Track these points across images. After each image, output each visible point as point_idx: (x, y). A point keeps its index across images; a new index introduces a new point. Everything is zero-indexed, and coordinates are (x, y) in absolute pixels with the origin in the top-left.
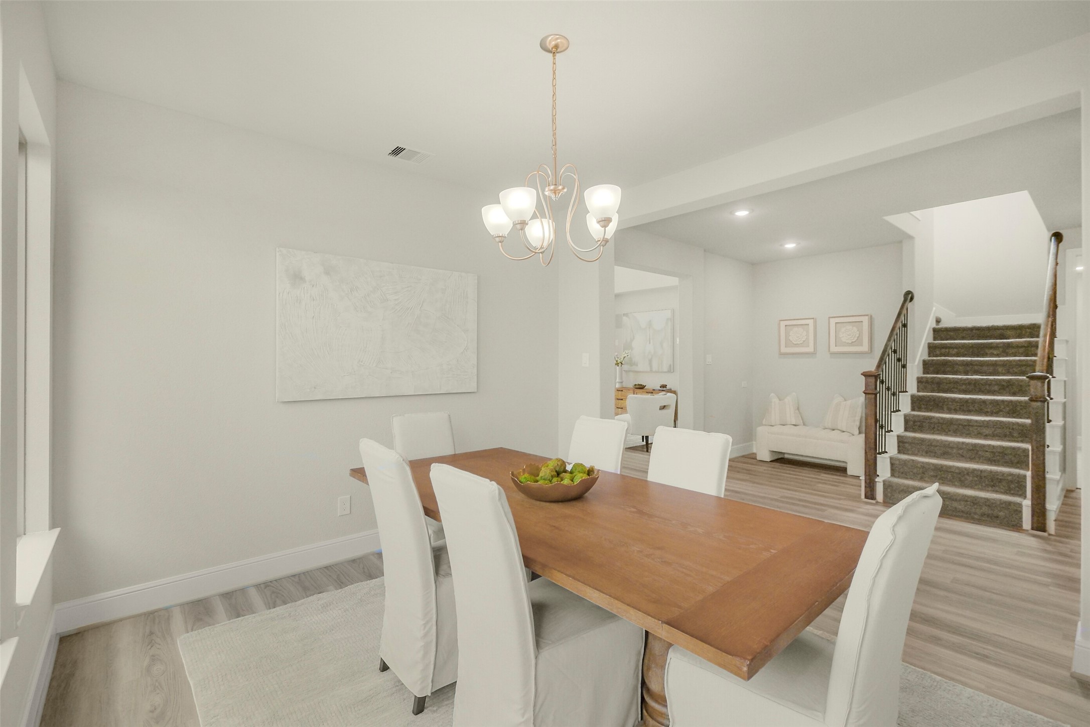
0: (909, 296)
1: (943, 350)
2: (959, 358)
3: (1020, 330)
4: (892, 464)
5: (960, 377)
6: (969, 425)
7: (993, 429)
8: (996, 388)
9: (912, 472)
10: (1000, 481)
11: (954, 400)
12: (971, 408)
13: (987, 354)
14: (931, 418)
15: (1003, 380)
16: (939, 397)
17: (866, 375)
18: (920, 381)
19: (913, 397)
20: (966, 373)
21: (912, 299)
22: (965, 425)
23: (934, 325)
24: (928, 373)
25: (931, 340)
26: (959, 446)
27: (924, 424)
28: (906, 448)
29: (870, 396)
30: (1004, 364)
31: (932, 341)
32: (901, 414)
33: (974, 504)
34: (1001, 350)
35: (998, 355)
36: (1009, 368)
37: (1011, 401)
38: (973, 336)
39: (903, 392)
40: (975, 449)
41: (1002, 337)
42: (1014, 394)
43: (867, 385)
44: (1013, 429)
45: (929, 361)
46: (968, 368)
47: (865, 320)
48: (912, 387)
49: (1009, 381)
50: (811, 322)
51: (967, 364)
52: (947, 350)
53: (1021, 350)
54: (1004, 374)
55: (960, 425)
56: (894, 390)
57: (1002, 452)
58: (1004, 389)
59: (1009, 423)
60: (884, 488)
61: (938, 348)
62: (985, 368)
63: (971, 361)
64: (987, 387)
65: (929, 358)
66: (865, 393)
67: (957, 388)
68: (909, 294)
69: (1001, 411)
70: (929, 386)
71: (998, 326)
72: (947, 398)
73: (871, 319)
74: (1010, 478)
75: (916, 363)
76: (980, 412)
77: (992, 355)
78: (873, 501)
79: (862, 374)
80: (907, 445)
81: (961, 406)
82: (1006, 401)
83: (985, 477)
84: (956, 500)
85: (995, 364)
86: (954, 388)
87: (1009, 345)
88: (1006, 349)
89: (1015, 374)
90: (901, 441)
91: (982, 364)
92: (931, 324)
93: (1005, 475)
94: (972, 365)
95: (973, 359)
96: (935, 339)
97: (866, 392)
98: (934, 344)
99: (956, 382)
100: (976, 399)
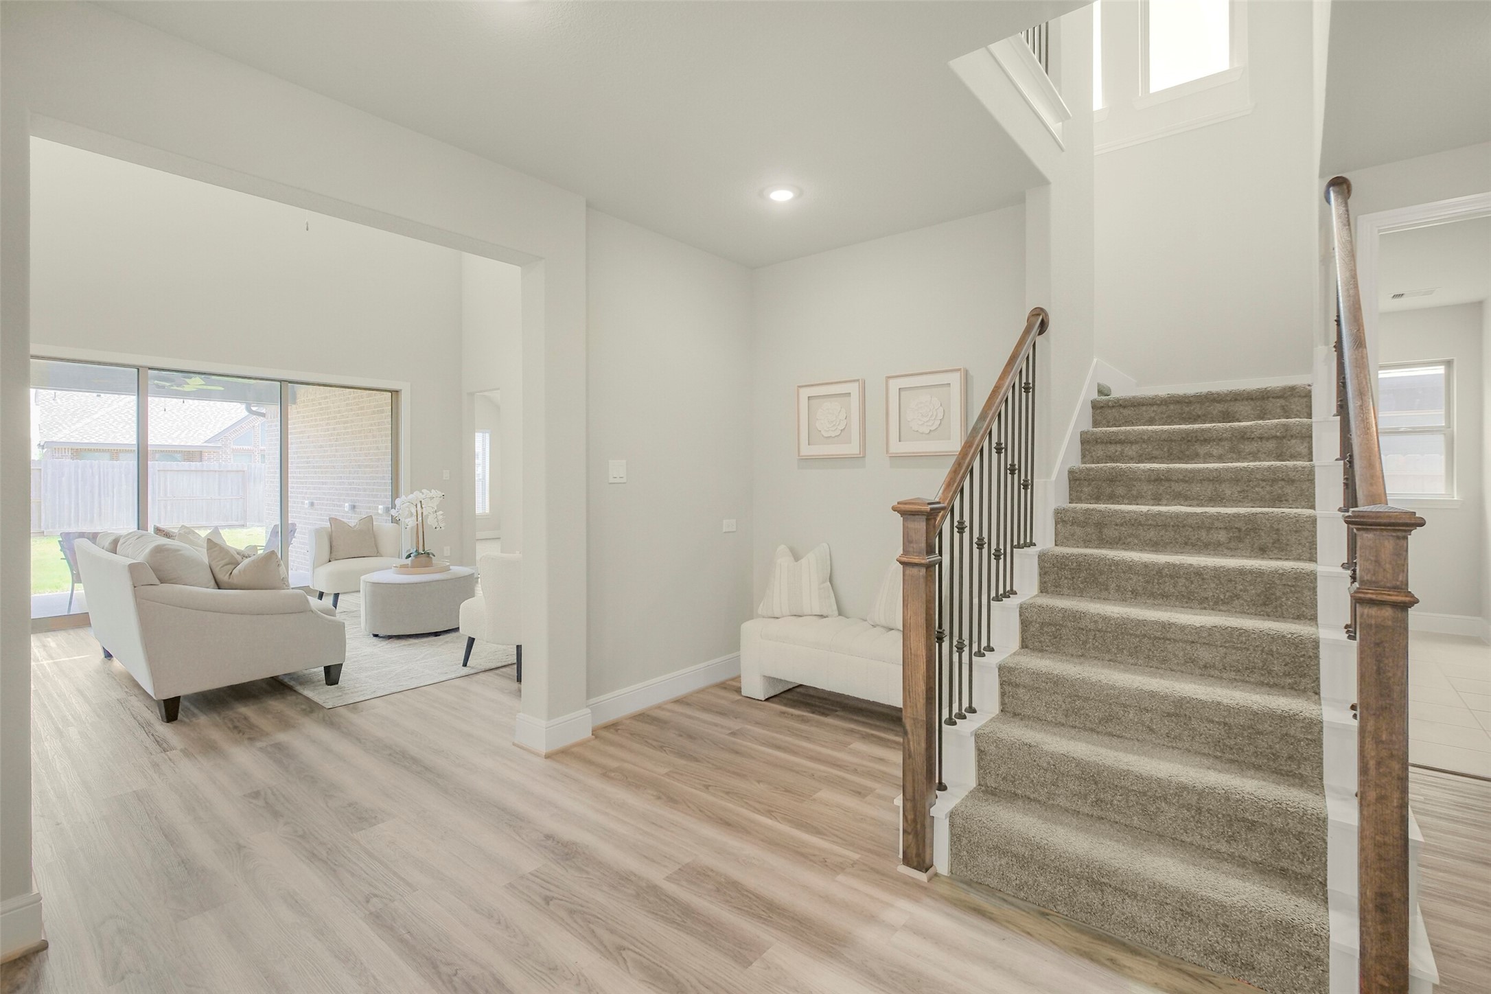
0: (1040, 322)
1: (1112, 448)
2: (1141, 466)
3: (1261, 401)
4: (981, 753)
5: (1144, 508)
6: (1166, 639)
7: (1223, 650)
8: (1222, 536)
9: (1028, 777)
10: (1252, 826)
11: (1130, 568)
12: (1169, 588)
13: (1197, 455)
14: (1076, 616)
15: (1237, 516)
16: (1102, 559)
17: (907, 513)
18: (1061, 518)
19: (1042, 557)
20: (1157, 500)
21: (1043, 327)
22: (1156, 638)
23: (1095, 396)
24: (1080, 500)
25: (1087, 426)
26: (1143, 703)
27: (1064, 631)
28: (1018, 699)
29: (915, 571)
30: (1237, 478)
31: (1091, 429)
32: (1013, 602)
33: (1187, 914)
34: (1227, 445)
35: (1220, 458)
36: (1245, 486)
37: (1260, 573)
38: (1169, 417)
39: (1026, 545)
40: (1181, 711)
41: (1227, 417)
42: (1262, 551)
43: (907, 540)
44: (1271, 653)
45: (1081, 471)
46: (1162, 487)
47: (955, 380)
48: (1044, 536)
49: (1251, 519)
50: (854, 389)
51: (1158, 479)
52: (1119, 448)
53: (1271, 445)
54: (1236, 502)
55: (1145, 636)
56: (998, 544)
57: (1250, 727)
58: (1240, 540)
59: (1261, 635)
60: (952, 835)
61: (1102, 442)
62: (1196, 488)
63: (1169, 471)
64: (1203, 533)
65: (1083, 465)
66: (901, 563)
67: (1137, 537)
68: (1039, 315)
69: (1238, 597)
70: (1078, 531)
71: (1218, 394)
72: (1116, 564)
73: (967, 378)
74: (1278, 823)
75: (1054, 477)
76: (1188, 599)
77: (1208, 457)
78: (922, 877)
79: (894, 509)
80: (1021, 691)
81: (1147, 582)
82: (1251, 572)
83: (1209, 810)
84: (1134, 896)
85: (1215, 479)
86: (1131, 535)
87: (1244, 436)
88: (1239, 443)
89: (1262, 502)
90: (1008, 678)
91: (1189, 478)
92: (1088, 393)
93: (1267, 812)
94: (1168, 480)
95: (1171, 466)
96: (1096, 423)
97: (904, 559)
98: (1093, 434)
99: (1136, 522)
100: (1181, 566)
